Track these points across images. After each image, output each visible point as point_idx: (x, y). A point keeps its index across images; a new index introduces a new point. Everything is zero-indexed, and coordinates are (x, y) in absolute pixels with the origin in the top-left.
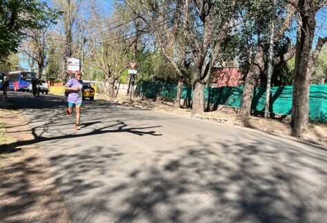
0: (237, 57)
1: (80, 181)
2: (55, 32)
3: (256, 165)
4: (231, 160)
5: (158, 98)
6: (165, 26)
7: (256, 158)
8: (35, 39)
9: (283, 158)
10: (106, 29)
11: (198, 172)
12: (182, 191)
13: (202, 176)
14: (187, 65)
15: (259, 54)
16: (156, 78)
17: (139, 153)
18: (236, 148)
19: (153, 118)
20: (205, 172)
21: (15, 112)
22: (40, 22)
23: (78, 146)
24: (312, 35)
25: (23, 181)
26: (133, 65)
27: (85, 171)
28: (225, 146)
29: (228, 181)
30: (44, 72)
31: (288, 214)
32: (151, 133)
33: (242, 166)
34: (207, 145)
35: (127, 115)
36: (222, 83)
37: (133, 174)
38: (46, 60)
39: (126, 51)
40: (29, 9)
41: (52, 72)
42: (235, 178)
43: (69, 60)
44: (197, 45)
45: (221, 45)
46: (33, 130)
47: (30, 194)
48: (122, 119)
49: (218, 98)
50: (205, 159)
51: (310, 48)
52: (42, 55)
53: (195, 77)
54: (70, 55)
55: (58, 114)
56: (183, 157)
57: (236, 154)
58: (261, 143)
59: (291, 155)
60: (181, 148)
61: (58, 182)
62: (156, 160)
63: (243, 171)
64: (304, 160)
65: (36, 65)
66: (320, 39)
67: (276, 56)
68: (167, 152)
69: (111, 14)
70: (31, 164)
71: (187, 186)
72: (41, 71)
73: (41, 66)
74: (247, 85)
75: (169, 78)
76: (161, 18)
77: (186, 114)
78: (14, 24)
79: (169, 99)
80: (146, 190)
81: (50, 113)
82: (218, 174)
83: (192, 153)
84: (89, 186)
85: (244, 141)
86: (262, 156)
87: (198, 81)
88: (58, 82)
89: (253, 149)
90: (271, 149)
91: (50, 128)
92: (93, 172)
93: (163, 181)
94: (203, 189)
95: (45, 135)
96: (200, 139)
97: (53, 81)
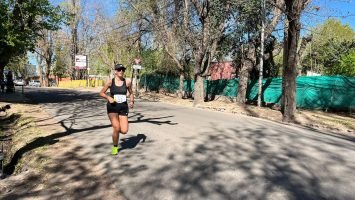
0: (230, 53)
1: (127, 165)
3: (267, 147)
5: (161, 90)
6: (166, 27)
8: (43, 37)
9: (287, 140)
11: (222, 153)
12: (216, 170)
13: (228, 157)
14: (187, 61)
15: (251, 51)
16: (157, 72)
17: (167, 140)
19: (165, 109)
20: (229, 154)
24: (298, 35)
26: (137, 61)
27: (127, 157)
28: (237, 132)
31: (305, 183)
32: (168, 122)
33: (258, 148)
35: (140, 107)
36: (217, 76)
37: (171, 157)
38: (53, 58)
39: (129, 49)
42: (255, 158)
43: (77, 57)
44: (197, 43)
45: (219, 43)
47: (91, 178)
49: (215, 89)
50: (225, 142)
52: (49, 52)
53: (196, 71)
56: (206, 142)
57: (249, 137)
59: (292, 137)
60: (202, 134)
62: (185, 145)
64: (304, 140)
65: (44, 62)
67: (265, 53)
68: (193, 138)
70: (80, 153)
71: (219, 165)
73: (49, 62)
74: (243, 77)
75: (170, 72)
76: (161, 19)
80: (187, 169)
82: (240, 154)
83: (212, 138)
87: (198, 74)
88: (66, 77)
89: (260, 133)
90: (275, 133)
91: (77, 120)
92: (135, 158)
93: (199, 162)
96: (214, 126)
97: (60, 76)
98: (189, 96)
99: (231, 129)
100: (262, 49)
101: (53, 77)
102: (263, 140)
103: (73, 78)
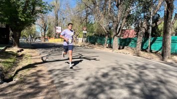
0: (133, 24)
1: (62, 82)
2: (51, 15)
3: (147, 75)
4: (134, 73)
5: (96, 44)
6: (99, 11)
7: (146, 72)
8: (43, 18)
9: (160, 72)
10: (72, 13)
11: (118, 78)
12: (112, 88)
13: (121, 81)
14: (110, 28)
15: (145, 22)
16: (95, 35)
18: (135, 67)
19: (94, 52)
20: (122, 78)
21: (34, 50)
22: (45, 11)
23: (61, 65)
24: (172, 12)
25: (37, 81)
26: (85, 29)
27: (65, 77)
28: (130, 66)
29: (134, 83)
30: (46, 33)
33: (140, 76)
34: (121, 65)
36: (126, 37)
37: (87, 79)
38: (47, 28)
39: (81, 23)
40: (40, 5)
41: (49, 33)
42: (138, 82)
43: (57, 27)
44: (115, 19)
45: (126, 18)
46: (42, 58)
48: (80, 53)
49: (124, 43)
50: (121, 72)
51: (171, 18)
52: (45, 26)
53: (114, 33)
54: (57, 25)
55: (52, 51)
56: (110, 71)
57: (135, 69)
58: (147, 64)
59: (164, 70)
60: (108, 67)
61: (52, 82)
62: (97, 72)
63: (141, 78)
64: (172, 73)
65: (43, 30)
66: (176, 14)
67: (153, 23)
68: (103, 68)
69: (75, 7)
71: (114, 85)
72: (45, 33)
73: (45, 30)
74: (139, 37)
75: (101, 35)
77: (109, 50)
78: (34, 12)
79: (101, 44)
80: (94, 87)
81: (49, 51)
82: (128, 79)
83: (114, 69)
84: (66, 85)
85: (138, 63)
86: (149, 71)
87: (115, 35)
88: (52, 37)
89: (144, 67)
90: (153, 67)
91: (49, 57)
93: (102, 82)
94: (122, 87)
95: (47, 60)
96: (117, 62)
97: (50, 37)
98: (110, 47)
99: (127, 64)
100: (151, 21)
101: (47, 37)
102: (145, 71)
103: (56, 38)
